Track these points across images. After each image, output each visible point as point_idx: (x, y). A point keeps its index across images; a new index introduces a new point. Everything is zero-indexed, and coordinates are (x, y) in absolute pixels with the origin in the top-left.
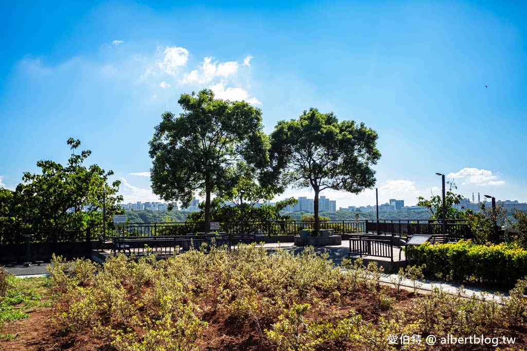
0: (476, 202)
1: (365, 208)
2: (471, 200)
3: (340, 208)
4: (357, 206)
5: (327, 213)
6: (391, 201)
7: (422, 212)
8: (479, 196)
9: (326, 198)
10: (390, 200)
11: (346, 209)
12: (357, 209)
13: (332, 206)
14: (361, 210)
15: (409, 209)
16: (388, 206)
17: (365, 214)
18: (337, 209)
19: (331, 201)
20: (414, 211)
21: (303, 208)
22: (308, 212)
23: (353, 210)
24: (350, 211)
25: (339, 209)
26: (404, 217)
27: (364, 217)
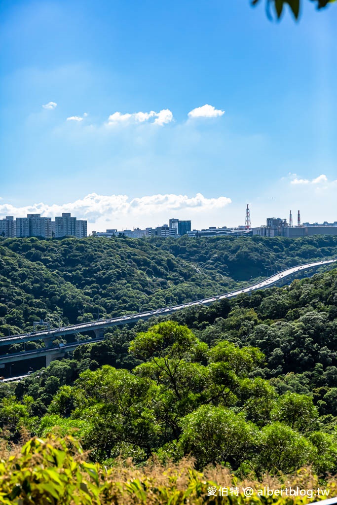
0: (295, 224)
1: (132, 233)
2: (288, 222)
3: (94, 232)
4: (120, 230)
5: (73, 241)
6: (172, 221)
7: (218, 239)
8: (299, 215)
9: (72, 216)
10: (170, 220)
11: (102, 234)
12: (120, 234)
13: (81, 228)
14: (126, 235)
15: (198, 234)
16: (168, 229)
17: (132, 242)
18: (89, 233)
19: (79, 221)
20: (207, 238)
21: (34, 232)
22: (41, 238)
23: (114, 235)
24: (110, 237)
25: (91, 234)
26: (190, 247)
27: (131, 247)
